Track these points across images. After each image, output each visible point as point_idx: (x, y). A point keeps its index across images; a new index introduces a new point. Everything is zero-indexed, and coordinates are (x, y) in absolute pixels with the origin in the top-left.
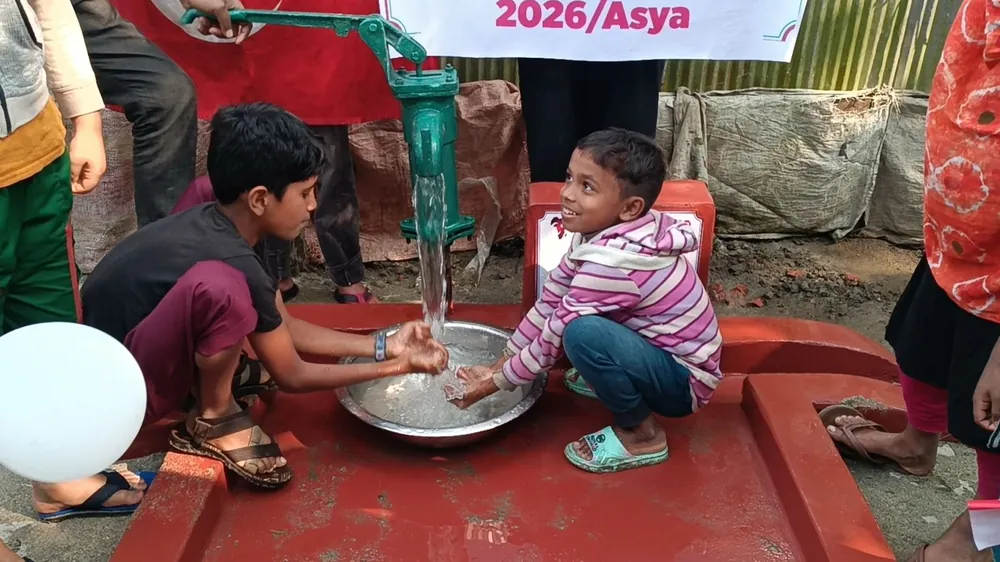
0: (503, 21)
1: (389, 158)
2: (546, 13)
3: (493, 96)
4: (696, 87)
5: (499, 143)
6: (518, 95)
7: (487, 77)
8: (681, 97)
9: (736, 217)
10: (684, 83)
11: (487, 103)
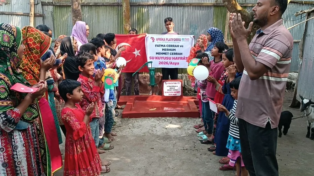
0: (159, 64)
1: (145, 83)
2: (164, 63)
3: (158, 74)
4: (184, 73)
5: (159, 80)
6: (162, 74)
7: (157, 72)
8: (182, 75)
9: (191, 91)
10: (183, 73)
11: (158, 75)
